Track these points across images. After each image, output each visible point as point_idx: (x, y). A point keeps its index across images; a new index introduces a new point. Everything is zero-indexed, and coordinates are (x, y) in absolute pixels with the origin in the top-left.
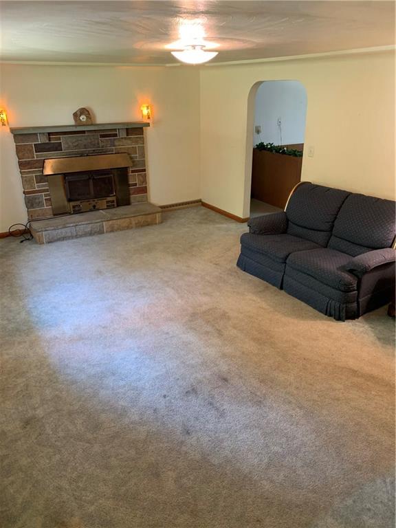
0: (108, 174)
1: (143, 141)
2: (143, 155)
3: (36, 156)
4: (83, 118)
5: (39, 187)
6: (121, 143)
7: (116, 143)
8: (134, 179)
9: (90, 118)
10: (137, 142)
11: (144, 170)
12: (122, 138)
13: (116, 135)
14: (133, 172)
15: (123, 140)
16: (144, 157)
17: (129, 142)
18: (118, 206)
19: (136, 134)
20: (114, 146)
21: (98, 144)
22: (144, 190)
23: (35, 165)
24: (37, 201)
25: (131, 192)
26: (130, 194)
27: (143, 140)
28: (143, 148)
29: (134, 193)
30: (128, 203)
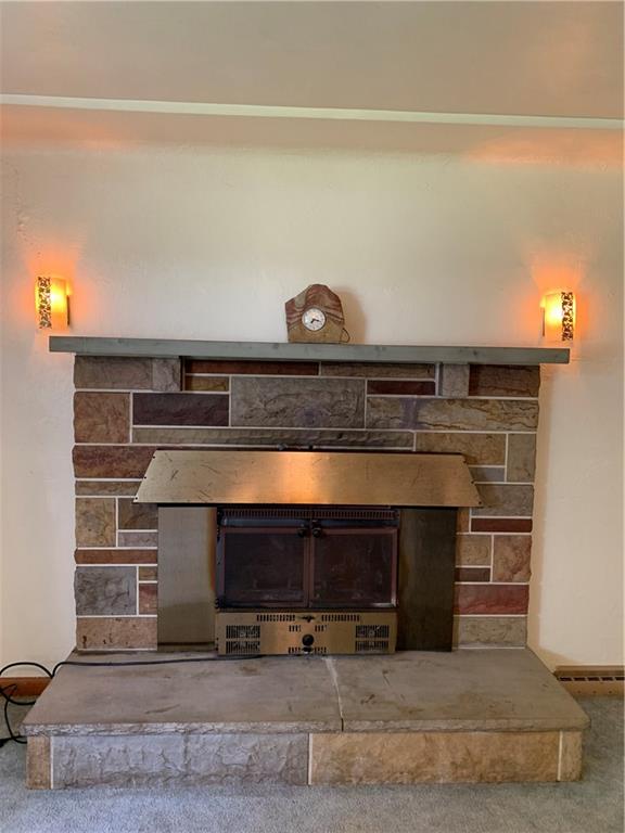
0: (380, 524)
1: (535, 416)
2: (528, 467)
3: (133, 434)
4: (314, 318)
5: (126, 540)
6: (444, 418)
7: (427, 416)
8: (479, 554)
9: (341, 322)
10: (508, 420)
11: (527, 526)
12: (452, 401)
13: (427, 388)
14: (478, 525)
15: (455, 407)
16: (531, 476)
17: (478, 416)
18: (402, 646)
19: (509, 391)
20: (418, 424)
21: (359, 412)
22: (517, 600)
23: (124, 467)
24: (112, 587)
25: (463, 602)
26: (454, 609)
27: (533, 415)
28: (532, 443)
29: (471, 608)
30: (443, 641)
